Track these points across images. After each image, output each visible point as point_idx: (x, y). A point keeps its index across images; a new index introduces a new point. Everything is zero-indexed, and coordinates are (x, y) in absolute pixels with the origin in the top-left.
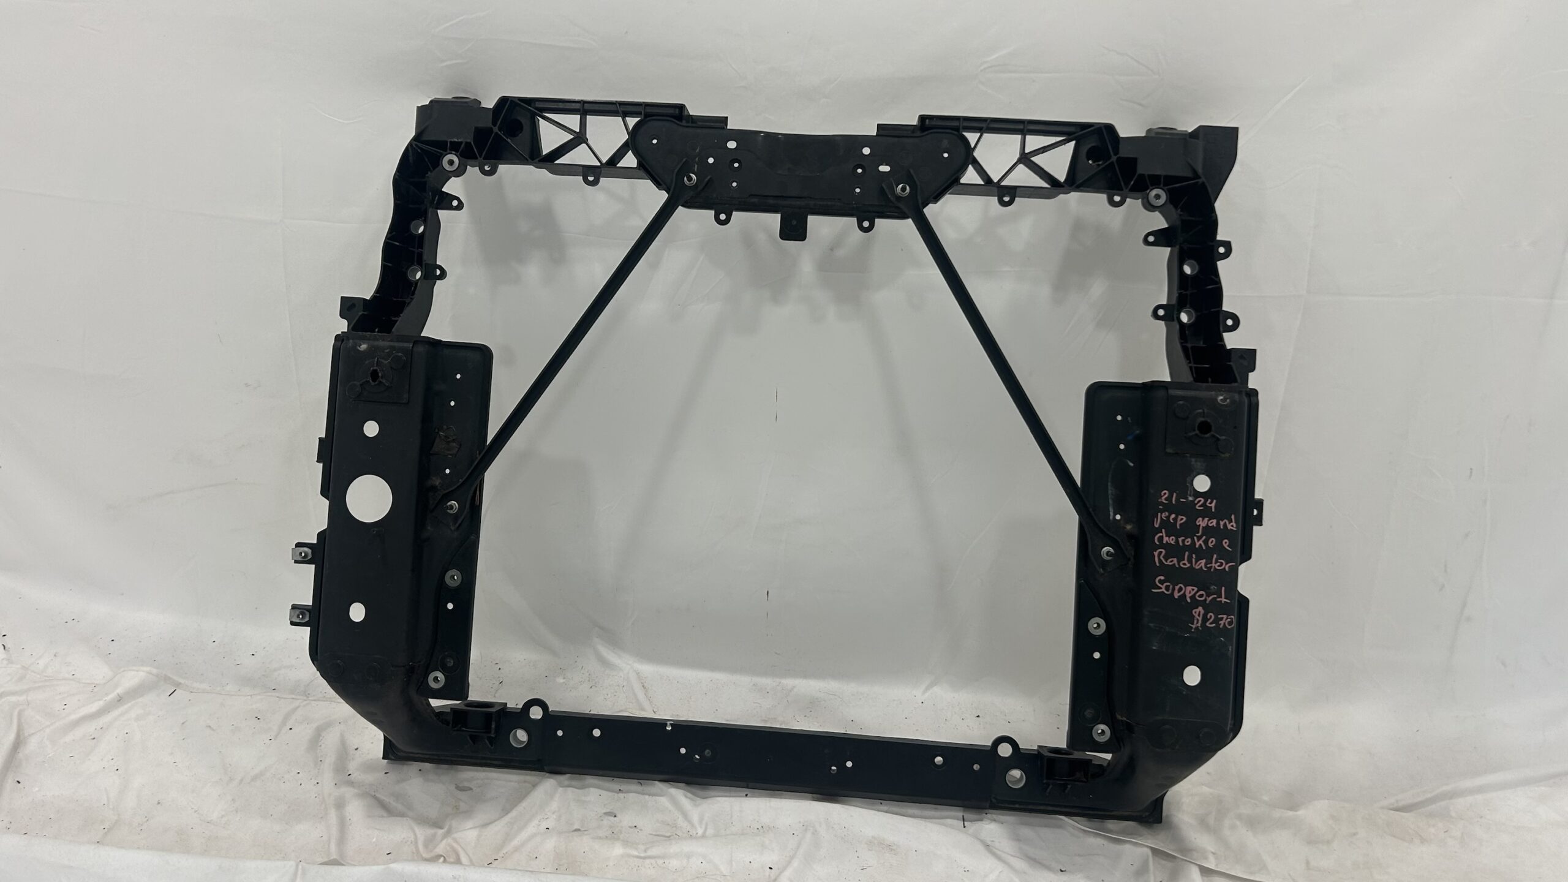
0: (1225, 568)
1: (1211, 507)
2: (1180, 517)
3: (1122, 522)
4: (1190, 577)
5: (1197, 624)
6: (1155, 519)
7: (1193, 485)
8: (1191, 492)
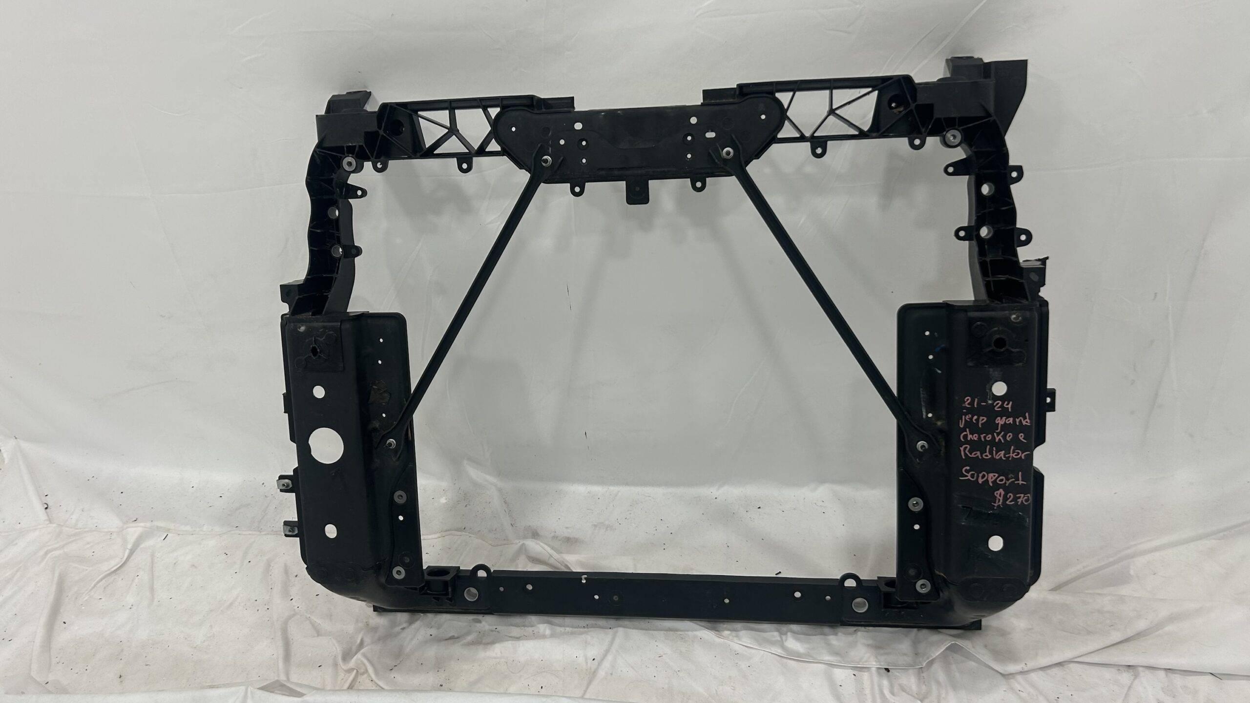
0: (1021, 457)
1: (1008, 408)
2: (981, 418)
3: (933, 419)
4: (992, 466)
5: (999, 502)
6: (960, 421)
7: (991, 390)
8: (990, 397)
